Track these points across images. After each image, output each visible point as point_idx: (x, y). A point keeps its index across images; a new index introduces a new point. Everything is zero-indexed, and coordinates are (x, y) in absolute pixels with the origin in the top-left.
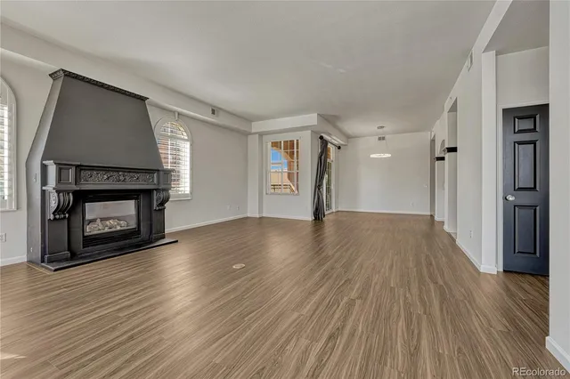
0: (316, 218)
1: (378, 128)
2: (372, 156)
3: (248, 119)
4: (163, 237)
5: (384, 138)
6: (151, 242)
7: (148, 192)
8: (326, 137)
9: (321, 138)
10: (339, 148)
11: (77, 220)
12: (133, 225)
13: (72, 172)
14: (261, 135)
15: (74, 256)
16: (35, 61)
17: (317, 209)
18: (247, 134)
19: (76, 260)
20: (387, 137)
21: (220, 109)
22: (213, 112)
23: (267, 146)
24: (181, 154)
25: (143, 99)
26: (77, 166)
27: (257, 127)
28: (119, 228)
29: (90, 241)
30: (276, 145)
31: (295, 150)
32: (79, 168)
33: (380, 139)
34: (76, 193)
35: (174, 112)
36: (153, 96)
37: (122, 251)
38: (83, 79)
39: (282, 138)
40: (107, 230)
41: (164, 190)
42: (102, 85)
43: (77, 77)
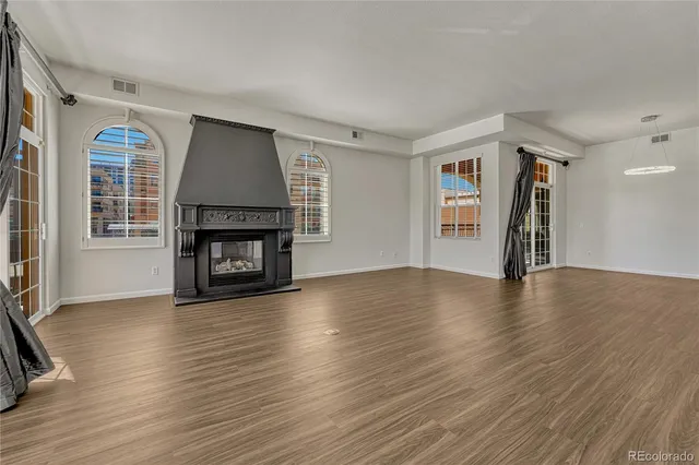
0: (508, 277)
1: (646, 119)
2: (627, 173)
3: (407, 138)
4: (290, 283)
5: (665, 138)
6: (276, 288)
7: (274, 232)
8: (528, 148)
9: (521, 150)
10: (566, 164)
11: (203, 259)
12: (259, 268)
13: (194, 212)
14: (427, 156)
15: (199, 293)
16: (167, 111)
17: (510, 263)
18: (409, 158)
19: (203, 297)
20: (673, 134)
21: (363, 129)
22: (355, 135)
23: (435, 171)
24: (321, 189)
25: (270, 132)
26: (198, 207)
27: (420, 147)
28: (244, 269)
29: (215, 280)
30: (447, 169)
31: (475, 173)
32: (200, 208)
33: (655, 140)
34: (197, 232)
35: (307, 141)
36: (281, 127)
37: (242, 293)
38: (212, 121)
39: (455, 158)
40: (233, 271)
41: (286, 230)
42: (229, 124)
43: (206, 120)
